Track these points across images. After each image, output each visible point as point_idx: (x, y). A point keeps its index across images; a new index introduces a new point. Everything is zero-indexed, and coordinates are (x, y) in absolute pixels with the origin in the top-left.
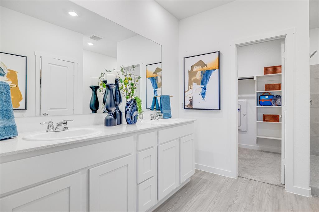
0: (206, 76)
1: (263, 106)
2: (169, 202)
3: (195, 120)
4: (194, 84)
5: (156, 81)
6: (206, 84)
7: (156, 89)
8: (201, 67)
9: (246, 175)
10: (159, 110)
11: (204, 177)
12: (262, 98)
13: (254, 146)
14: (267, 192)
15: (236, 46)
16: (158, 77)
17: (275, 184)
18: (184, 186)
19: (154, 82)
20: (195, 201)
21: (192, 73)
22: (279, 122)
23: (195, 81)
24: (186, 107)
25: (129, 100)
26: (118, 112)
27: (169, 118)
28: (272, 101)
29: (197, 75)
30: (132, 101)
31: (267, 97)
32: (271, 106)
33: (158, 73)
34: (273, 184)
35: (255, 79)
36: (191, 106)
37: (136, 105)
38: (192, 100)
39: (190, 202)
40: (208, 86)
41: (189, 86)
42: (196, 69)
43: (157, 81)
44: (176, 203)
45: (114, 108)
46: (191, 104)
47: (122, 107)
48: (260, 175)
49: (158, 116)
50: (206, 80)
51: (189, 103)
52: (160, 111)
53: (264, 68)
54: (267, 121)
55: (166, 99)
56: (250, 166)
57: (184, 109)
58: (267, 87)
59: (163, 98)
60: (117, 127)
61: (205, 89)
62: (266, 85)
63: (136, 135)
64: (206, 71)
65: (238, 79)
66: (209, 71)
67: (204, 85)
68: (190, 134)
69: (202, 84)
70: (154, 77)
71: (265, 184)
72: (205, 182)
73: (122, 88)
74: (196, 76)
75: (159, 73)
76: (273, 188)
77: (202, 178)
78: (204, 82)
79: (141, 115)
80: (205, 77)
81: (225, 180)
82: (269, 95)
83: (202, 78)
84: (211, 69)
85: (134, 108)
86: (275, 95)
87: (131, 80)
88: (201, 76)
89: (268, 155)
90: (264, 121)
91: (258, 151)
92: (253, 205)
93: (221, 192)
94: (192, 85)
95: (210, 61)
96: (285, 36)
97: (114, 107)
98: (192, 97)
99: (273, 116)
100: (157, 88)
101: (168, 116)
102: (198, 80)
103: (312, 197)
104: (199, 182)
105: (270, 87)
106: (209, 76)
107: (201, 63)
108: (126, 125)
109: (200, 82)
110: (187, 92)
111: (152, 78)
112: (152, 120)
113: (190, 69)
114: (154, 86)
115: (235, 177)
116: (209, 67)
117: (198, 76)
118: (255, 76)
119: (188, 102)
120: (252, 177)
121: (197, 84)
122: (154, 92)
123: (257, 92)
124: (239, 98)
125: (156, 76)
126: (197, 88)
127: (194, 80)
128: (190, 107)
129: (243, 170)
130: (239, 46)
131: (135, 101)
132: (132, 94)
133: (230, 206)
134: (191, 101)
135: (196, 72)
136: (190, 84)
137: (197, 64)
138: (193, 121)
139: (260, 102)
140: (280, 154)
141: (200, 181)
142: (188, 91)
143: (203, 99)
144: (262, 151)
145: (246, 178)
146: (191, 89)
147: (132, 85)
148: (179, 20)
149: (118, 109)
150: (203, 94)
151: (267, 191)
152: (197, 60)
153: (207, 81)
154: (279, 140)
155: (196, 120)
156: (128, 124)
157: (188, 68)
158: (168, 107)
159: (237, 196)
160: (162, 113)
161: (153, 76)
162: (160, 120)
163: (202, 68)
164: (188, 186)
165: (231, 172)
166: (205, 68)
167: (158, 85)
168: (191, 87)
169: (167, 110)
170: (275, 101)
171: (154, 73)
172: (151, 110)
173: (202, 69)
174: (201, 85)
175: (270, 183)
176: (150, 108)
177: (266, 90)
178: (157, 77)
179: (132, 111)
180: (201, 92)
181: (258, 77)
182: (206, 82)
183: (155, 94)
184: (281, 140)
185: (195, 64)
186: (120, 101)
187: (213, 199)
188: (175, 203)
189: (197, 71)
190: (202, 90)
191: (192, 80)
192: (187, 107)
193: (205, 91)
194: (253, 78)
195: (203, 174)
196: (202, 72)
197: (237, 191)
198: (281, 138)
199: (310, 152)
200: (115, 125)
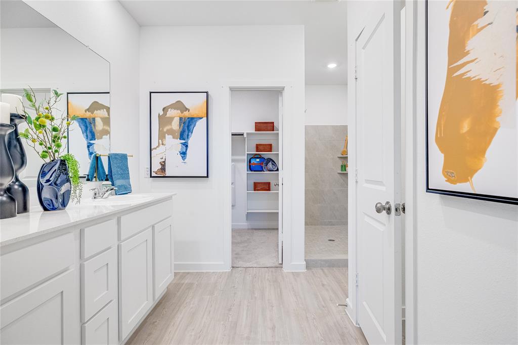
0: (188, 127)
1: (254, 171)
2: (136, 337)
3: (173, 195)
4: (169, 138)
5: (93, 126)
6: (188, 138)
7: (91, 142)
8: (179, 111)
9: (240, 263)
10: (107, 180)
11: (187, 281)
12: (253, 161)
13: (244, 224)
14: (266, 279)
15: (230, 89)
16: (96, 119)
17: (273, 266)
18: (158, 302)
19: (87, 127)
20: (181, 321)
21: (164, 120)
22: (270, 190)
23: (171, 132)
24: (153, 174)
25: (48, 160)
26: (16, 187)
27: (127, 193)
28: (263, 165)
29: (173, 123)
30: (57, 163)
31: (258, 160)
32: (261, 171)
33: (95, 112)
34: (271, 266)
35: (245, 135)
36: (162, 172)
37: (65, 170)
38: (164, 162)
39: (173, 323)
40: (190, 142)
41: (160, 141)
42: (171, 113)
43: (95, 125)
44: (150, 334)
45: (10, 178)
46: (163, 169)
47: (29, 175)
48: (256, 259)
49: (107, 191)
50: (188, 133)
51: (160, 167)
52: (109, 183)
53: (255, 123)
54: (258, 190)
55: (120, 160)
56: (243, 250)
57: (151, 177)
58: (258, 147)
59: (116, 158)
60: (19, 218)
61: (187, 146)
62: (257, 145)
63: (79, 231)
64: (188, 118)
65: (232, 135)
66: (192, 119)
67: (184, 140)
68: (168, 218)
69: (182, 137)
70: (86, 119)
71: (263, 269)
72: (189, 287)
73: (26, 136)
74: (171, 125)
75: (99, 111)
76: (272, 271)
77: (183, 283)
78: (185, 136)
79: (78, 191)
80: (186, 128)
81: (216, 276)
82: (260, 157)
83: (181, 128)
84: (195, 116)
85: (63, 177)
86: (266, 157)
87: (53, 119)
88: (180, 125)
89: (260, 232)
90: (255, 190)
91: (248, 229)
92: (256, 298)
93: (215, 295)
94: (165, 137)
95: (194, 104)
96: (283, 88)
97: (9, 175)
98: (164, 158)
99: (265, 183)
100: (93, 138)
101: (125, 190)
102: (175, 131)
103: (306, 270)
104: (181, 290)
105: (261, 148)
106: (193, 126)
107: (179, 106)
108: (42, 213)
109: (178, 134)
110: (155, 149)
111: (82, 119)
112: (96, 200)
113: (162, 113)
114: (87, 136)
115: (229, 269)
116: (193, 113)
117: (175, 125)
118: (245, 132)
119: (156, 167)
120: (248, 265)
121: (174, 138)
122: (88, 147)
123: (248, 153)
124: (233, 161)
125: (93, 116)
126: (173, 144)
127: (167, 130)
128: (161, 174)
129: (236, 258)
130: (232, 90)
131: (63, 163)
132: (54, 148)
133: (230, 310)
134: (163, 164)
135: (171, 119)
136: (162, 136)
137: (173, 106)
138: (172, 197)
139: (250, 166)
140: (277, 229)
141: (182, 288)
142: (157, 147)
143: (183, 161)
144: (252, 229)
145: (241, 267)
146: (162, 144)
147: (55, 130)
148: (140, 26)
149: (17, 180)
150: (184, 154)
151: (266, 276)
152: (173, 99)
153: (190, 134)
154: (275, 213)
155: (175, 194)
156: (45, 209)
157: (157, 111)
158: (125, 175)
159: (235, 293)
160: (113, 185)
161: (85, 117)
162: (111, 197)
163: (182, 113)
164: (163, 301)
165: (223, 263)
166: (186, 114)
167: (97, 135)
168: (162, 142)
169: (122, 179)
170: (267, 165)
171: (88, 110)
172: (88, 180)
173: (182, 115)
174: (180, 139)
175: (268, 266)
176: (85, 177)
177: (257, 151)
178: (94, 119)
179: (58, 182)
180: (180, 150)
181: (248, 134)
182: (188, 135)
183: (89, 150)
184: (278, 213)
185: (170, 105)
186: (23, 163)
187: (206, 308)
188: (149, 336)
189: (174, 117)
190: (181, 147)
191: (165, 130)
192: (156, 174)
193: (186, 149)
194: (243, 135)
195: (185, 277)
196: (181, 119)
197: (234, 287)
198: (278, 210)
199: (305, 222)
200: (12, 216)
